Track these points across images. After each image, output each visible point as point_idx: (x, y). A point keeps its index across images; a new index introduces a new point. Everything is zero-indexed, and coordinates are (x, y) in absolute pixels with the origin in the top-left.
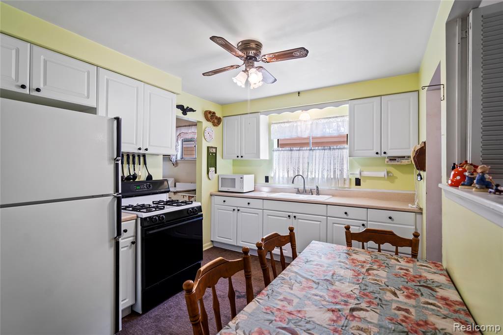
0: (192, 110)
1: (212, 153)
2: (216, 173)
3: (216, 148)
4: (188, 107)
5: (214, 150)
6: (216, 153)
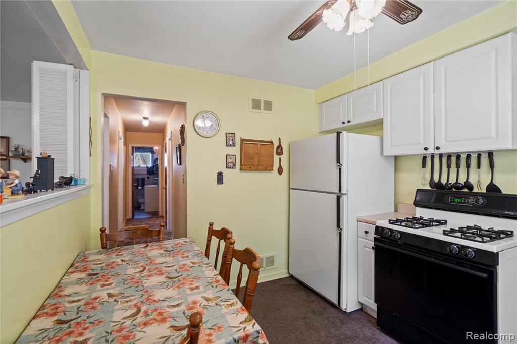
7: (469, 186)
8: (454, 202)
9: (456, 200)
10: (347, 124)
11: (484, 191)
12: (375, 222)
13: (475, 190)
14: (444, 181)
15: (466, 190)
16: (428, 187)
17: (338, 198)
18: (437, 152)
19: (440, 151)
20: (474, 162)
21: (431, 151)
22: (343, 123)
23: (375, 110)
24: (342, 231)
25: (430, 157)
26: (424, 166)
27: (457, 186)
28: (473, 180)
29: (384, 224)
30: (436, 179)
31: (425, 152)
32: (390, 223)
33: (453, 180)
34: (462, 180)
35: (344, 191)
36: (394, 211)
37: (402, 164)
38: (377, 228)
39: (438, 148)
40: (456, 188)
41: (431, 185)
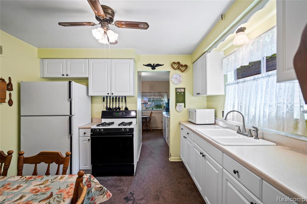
0: (158, 65)
1: (180, 93)
2: (185, 107)
3: (185, 88)
4: (154, 64)
5: (183, 90)
6: (184, 93)
7: (119, 108)
8: (116, 115)
9: (116, 114)
10: (65, 76)
11: (124, 110)
12: (91, 127)
13: (121, 110)
14: (111, 107)
15: (118, 110)
16: (105, 110)
17: (70, 118)
18: (112, 95)
19: (113, 95)
20: (121, 100)
21: (110, 95)
22: (63, 75)
23: (84, 72)
24: (73, 136)
25: (109, 97)
26: (104, 101)
27: (116, 109)
28: (120, 106)
29: (94, 127)
30: (108, 107)
31: (107, 95)
32: (97, 126)
33: (114, 107)
34: (117, 106)
35: (73, 113)
36: (91, 122)
37: (94, 100)
38: (92, 129)
39: (112, 94)
40: (115, 109)
41: (106, 109)
